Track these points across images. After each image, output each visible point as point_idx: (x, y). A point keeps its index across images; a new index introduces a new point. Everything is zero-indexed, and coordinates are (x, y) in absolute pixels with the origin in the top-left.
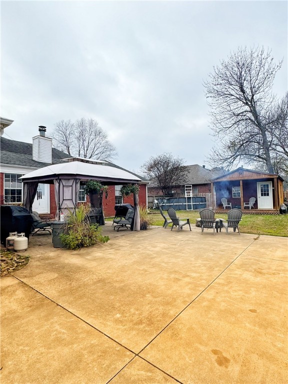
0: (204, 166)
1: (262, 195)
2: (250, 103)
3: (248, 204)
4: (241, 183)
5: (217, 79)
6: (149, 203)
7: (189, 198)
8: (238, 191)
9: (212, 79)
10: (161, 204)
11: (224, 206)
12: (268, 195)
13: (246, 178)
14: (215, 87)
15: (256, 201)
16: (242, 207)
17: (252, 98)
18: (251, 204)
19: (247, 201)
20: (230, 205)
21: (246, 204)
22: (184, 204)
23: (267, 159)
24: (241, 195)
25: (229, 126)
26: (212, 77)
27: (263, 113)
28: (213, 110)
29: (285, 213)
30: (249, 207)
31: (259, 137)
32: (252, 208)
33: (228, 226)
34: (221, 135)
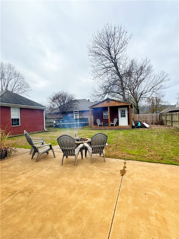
0: (89, 100)
1: (121, 117)
2: (114, 61)
3: (113, 123)
4: (109, 108)
5: (95, 44)
6: (46, 123)
7: (77, 119)
8: (107, 114)
9: (92, 44)
10: (58, 124)
11: (98, 124)
12: (125, 116)
13: (112, 105)
14: (93, 49)
15: (118, 121)
16: (110, 125)
17: (115, 57)
18: (115, 123)
19: (112, 121)
20: (102, 124)
21: (112, 123)
22: (73, 123)
23: (123, 95)
24: (109, 117)
25: (102, 74)
26: (92, 42)
27: (121, 67)
28: (93, 64)
29: (134, 128)
30: (113, 125)
31: (119, 82)
32: (115, 125)
33: (93, 153)
34: (98, 79)
